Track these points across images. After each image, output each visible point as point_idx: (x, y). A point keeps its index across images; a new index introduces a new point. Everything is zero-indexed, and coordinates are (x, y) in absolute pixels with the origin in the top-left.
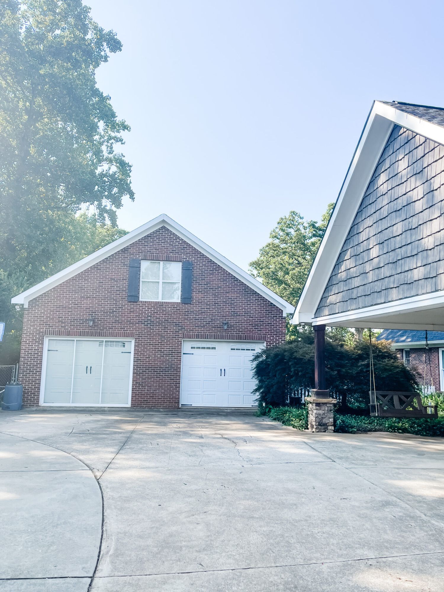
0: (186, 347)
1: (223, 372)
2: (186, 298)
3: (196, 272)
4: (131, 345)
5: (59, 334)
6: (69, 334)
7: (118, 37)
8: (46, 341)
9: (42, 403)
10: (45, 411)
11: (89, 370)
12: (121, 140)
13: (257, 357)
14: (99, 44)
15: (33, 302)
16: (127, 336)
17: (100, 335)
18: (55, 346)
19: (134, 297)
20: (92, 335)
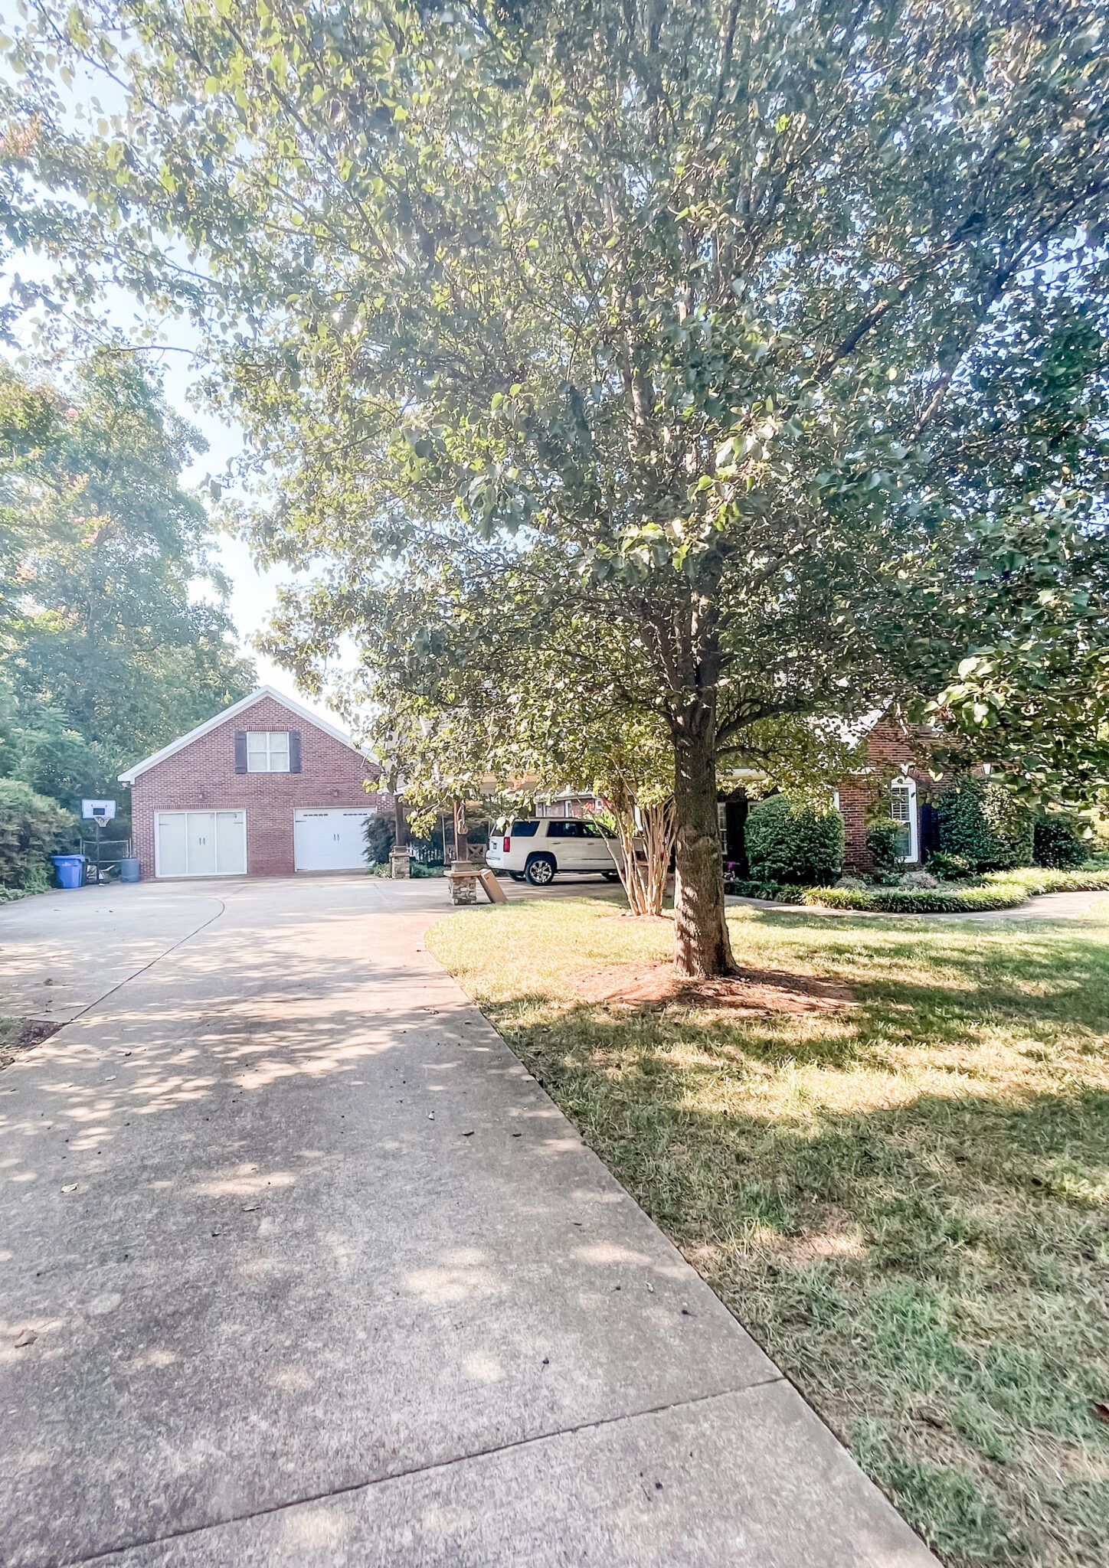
0: (299, 814)
1: (336, 837)
2: (296, 768)
3: (304, 737)
4: (243, 816)
5: (168, 808)
6: (179, 808)
7: (204, 434)
8: (156, 815)
9: (158, 875)
10: (162, 881)
11: (202, 841)
12: (216, 547)
13: (367, 821)
14: (179, 442)
15: (140, 778)
16: (237, 807)
17: (210, 807)
18: (165, 819)
19: (241, 769)
20: (202, 807)
